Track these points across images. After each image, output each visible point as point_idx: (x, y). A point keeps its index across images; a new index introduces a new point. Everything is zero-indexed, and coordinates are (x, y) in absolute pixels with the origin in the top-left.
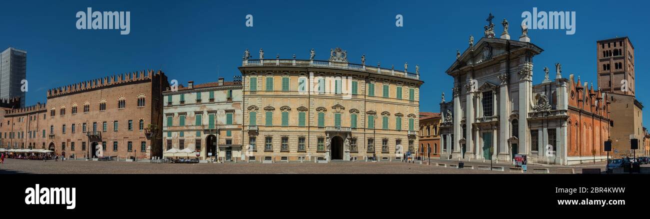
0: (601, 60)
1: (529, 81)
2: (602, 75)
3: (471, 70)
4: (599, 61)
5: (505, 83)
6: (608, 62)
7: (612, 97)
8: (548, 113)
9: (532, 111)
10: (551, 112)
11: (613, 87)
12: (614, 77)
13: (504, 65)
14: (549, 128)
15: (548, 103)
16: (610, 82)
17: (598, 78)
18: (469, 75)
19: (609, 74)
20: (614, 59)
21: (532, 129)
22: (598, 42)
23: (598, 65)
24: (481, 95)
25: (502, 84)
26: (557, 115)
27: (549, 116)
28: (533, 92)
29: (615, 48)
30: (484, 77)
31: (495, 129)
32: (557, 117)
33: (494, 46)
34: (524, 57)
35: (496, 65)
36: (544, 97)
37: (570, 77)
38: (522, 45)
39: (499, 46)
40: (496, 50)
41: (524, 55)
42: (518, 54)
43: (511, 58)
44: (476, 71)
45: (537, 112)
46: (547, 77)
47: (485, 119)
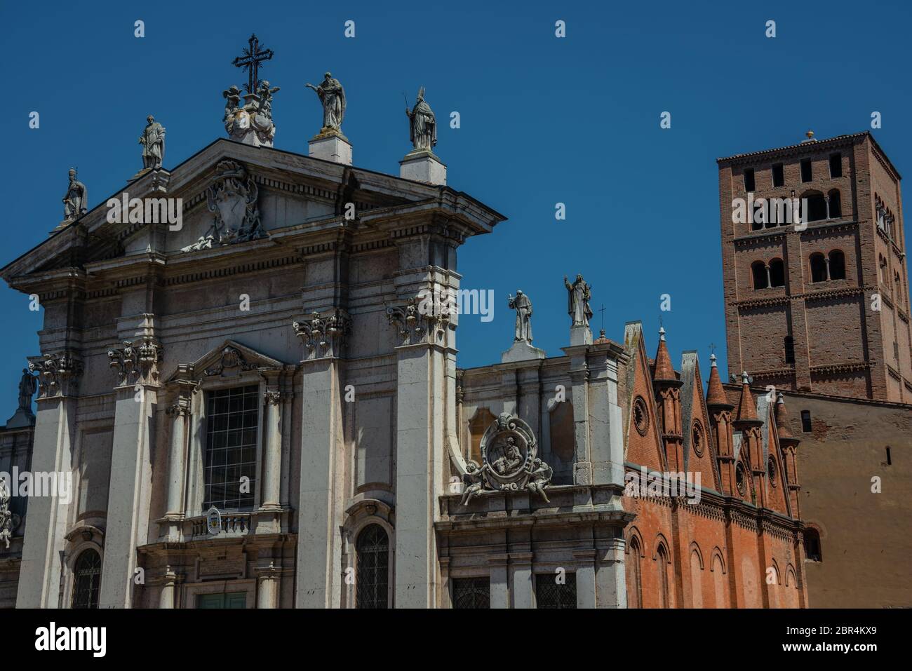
0: (739, 243)
1: (444, 351)
2: (747, 309)
3: (148, 280)
4: (732, 246)
5: (330, 354)
6: (776, 252)
7: (805, 413)
8: (536, 499)
9: (456, 488)
10: (551, 494)
11: (805, 365)
12: (806, 319)
13: (323, 272)
14: (539, 570)
15: (534, 452)
16: (789, 341)
17: (729, 322)
18: (135, 302)
19: (783, 306)
21: (457, 573)
22: (722, 164)
23: (727, 266)
24: (197, 404)
25: (312, 357)
26: (577, 509)
27: (541, 512)
28: (461, 399)
30: (220, 316)
31: (270, 574)
32: (578, 519)
33: (277, 185)
34: (422, 243)
35: (281, 269)
36: (513, 424)
37: (627, 336)
38: (415, 194)
39: (299, 185)
40: (286, 200)
41: (421, 237)
42: (395, 232)
43: (357, 246)
44: (174, 287)
45: (483, 495)
46: (524, 337)
47: (215, 525)
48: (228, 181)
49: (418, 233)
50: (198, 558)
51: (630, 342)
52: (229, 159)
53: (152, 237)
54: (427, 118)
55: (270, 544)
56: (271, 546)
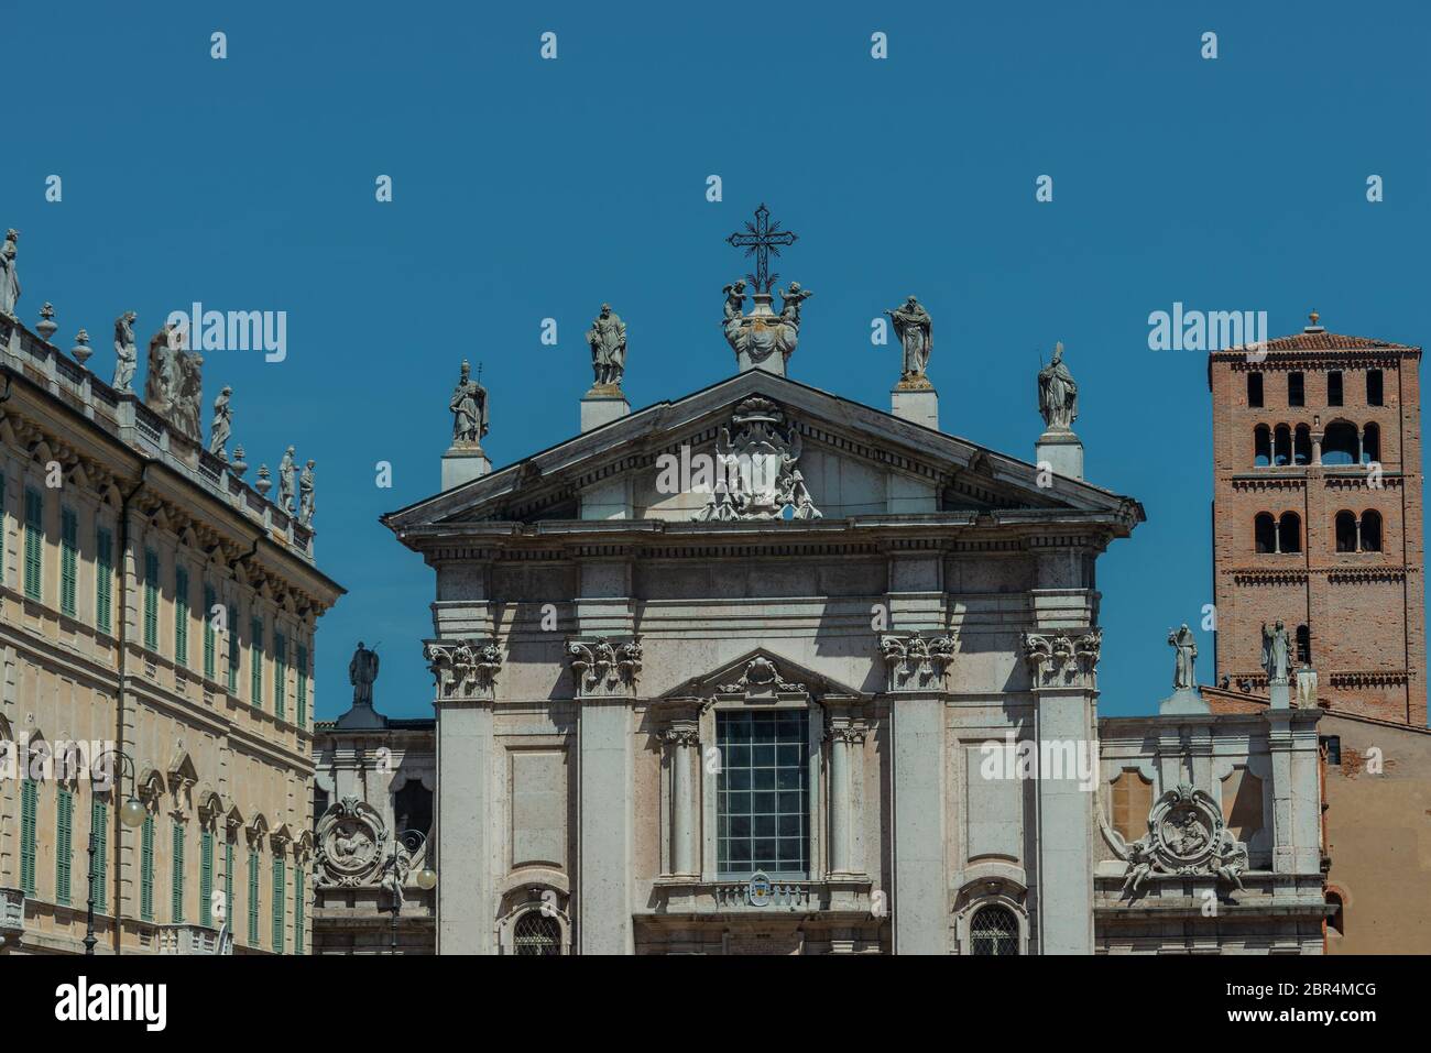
0: (1240, 483)
1: (1092, 696)
2: (1245, 578)
4: (1229, 485)
6: (1292, 503)
9: (1117, 867)
10: (1250, 881)
11: (1324, 668)
12: (1330, 599)
13: (920, 575)
16: (1304, 633)
18: (605, 578)
20: (1333, 481)
22: (1216, 358)
23: (1222, 515)
24: (709, 729)
25: (907, 687)
29: (1334, 413)
32: (1285, 913)
33: (831, 440)
34: (1072, 556)
35: (838, 557)
36: (1196, 797)
37: (1302, 687)
38: (1082, 499)
39: (884, 453)
40: (840, 462)
41: (1072, 549)
42: (1038, 539)
43: (964, 543)
44: (655, 560)
45: (1154, 879)
46: (1189, 684)
47: (760, 894)
48: (758, 427)
49: (1071, 544)
50: (726, 935)
51: (1306, 696)
52: (766, 398)
53: (626, 488)
54: (1069, 387)
55: (850, 923)
56: (851, 925)
